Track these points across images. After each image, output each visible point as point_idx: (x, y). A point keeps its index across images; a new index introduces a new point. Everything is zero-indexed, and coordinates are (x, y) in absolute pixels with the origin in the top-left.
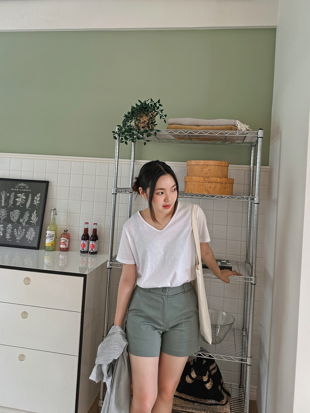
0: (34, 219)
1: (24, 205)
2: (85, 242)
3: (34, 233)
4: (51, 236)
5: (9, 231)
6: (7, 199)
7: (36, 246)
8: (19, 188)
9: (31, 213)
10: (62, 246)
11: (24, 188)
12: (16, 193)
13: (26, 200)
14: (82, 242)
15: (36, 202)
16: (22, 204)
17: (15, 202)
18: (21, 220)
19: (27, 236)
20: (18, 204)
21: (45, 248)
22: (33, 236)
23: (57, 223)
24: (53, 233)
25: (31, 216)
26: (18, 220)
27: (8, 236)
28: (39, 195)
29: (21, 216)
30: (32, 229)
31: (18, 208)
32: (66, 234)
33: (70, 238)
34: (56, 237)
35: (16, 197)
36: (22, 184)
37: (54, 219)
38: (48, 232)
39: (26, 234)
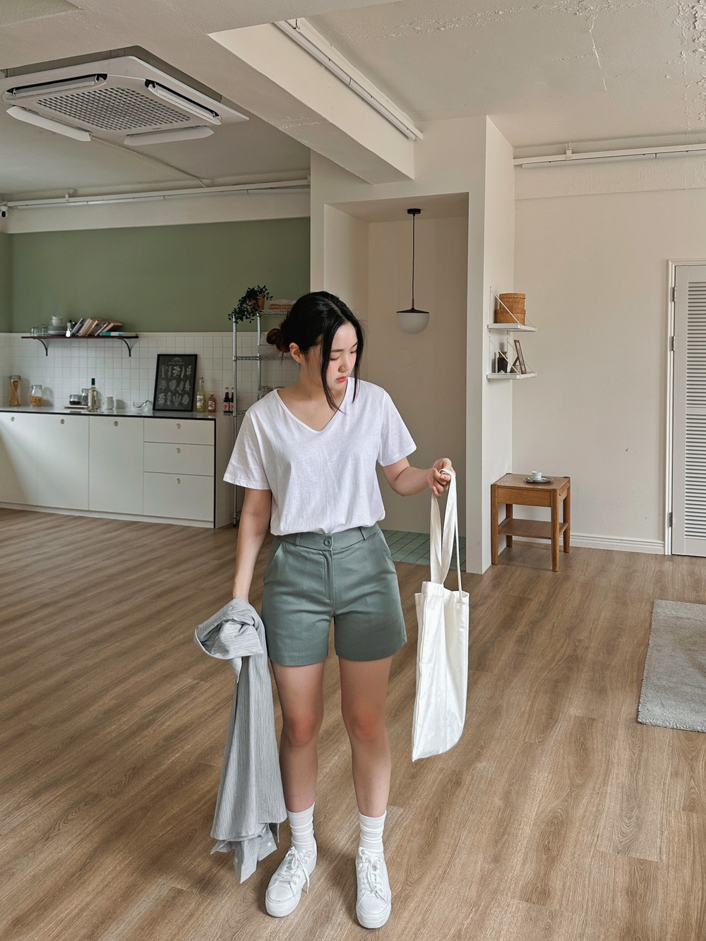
0: (188, 387)
1: (179, 376)
2: (227, 404)
3: (188, 399)
4: (200, 400)
5: (169, 398)
6: (166, 371)
7: (190, 409)
8: (175, 362)
9: (185, 382)
10: (210, 408)
11: (179, 361)
12: (173, 366)
13: (181, 371)
14: (225, 403)
15: (188, 373)
16: (178, 375)
17: (172, 374)
18: (178, 389)
19: (183, 402)
20: (175, 375)
21: (196, 410)
22: (188, 401)
23: (205, 390)
24: (202, 397)
25: (184, 385)
26: (176, 389)
27: (169, 403)
28: (190, 367)
29: (178, 386)
30: (186, 395)
31: (175, 378)
32: (213, 398)
33: (217, 402)
34: (205, 401)
35: (173, 369)
36: (177, 358)
37: (202, 386)
38: (198, 397)
39: (182, 399)
